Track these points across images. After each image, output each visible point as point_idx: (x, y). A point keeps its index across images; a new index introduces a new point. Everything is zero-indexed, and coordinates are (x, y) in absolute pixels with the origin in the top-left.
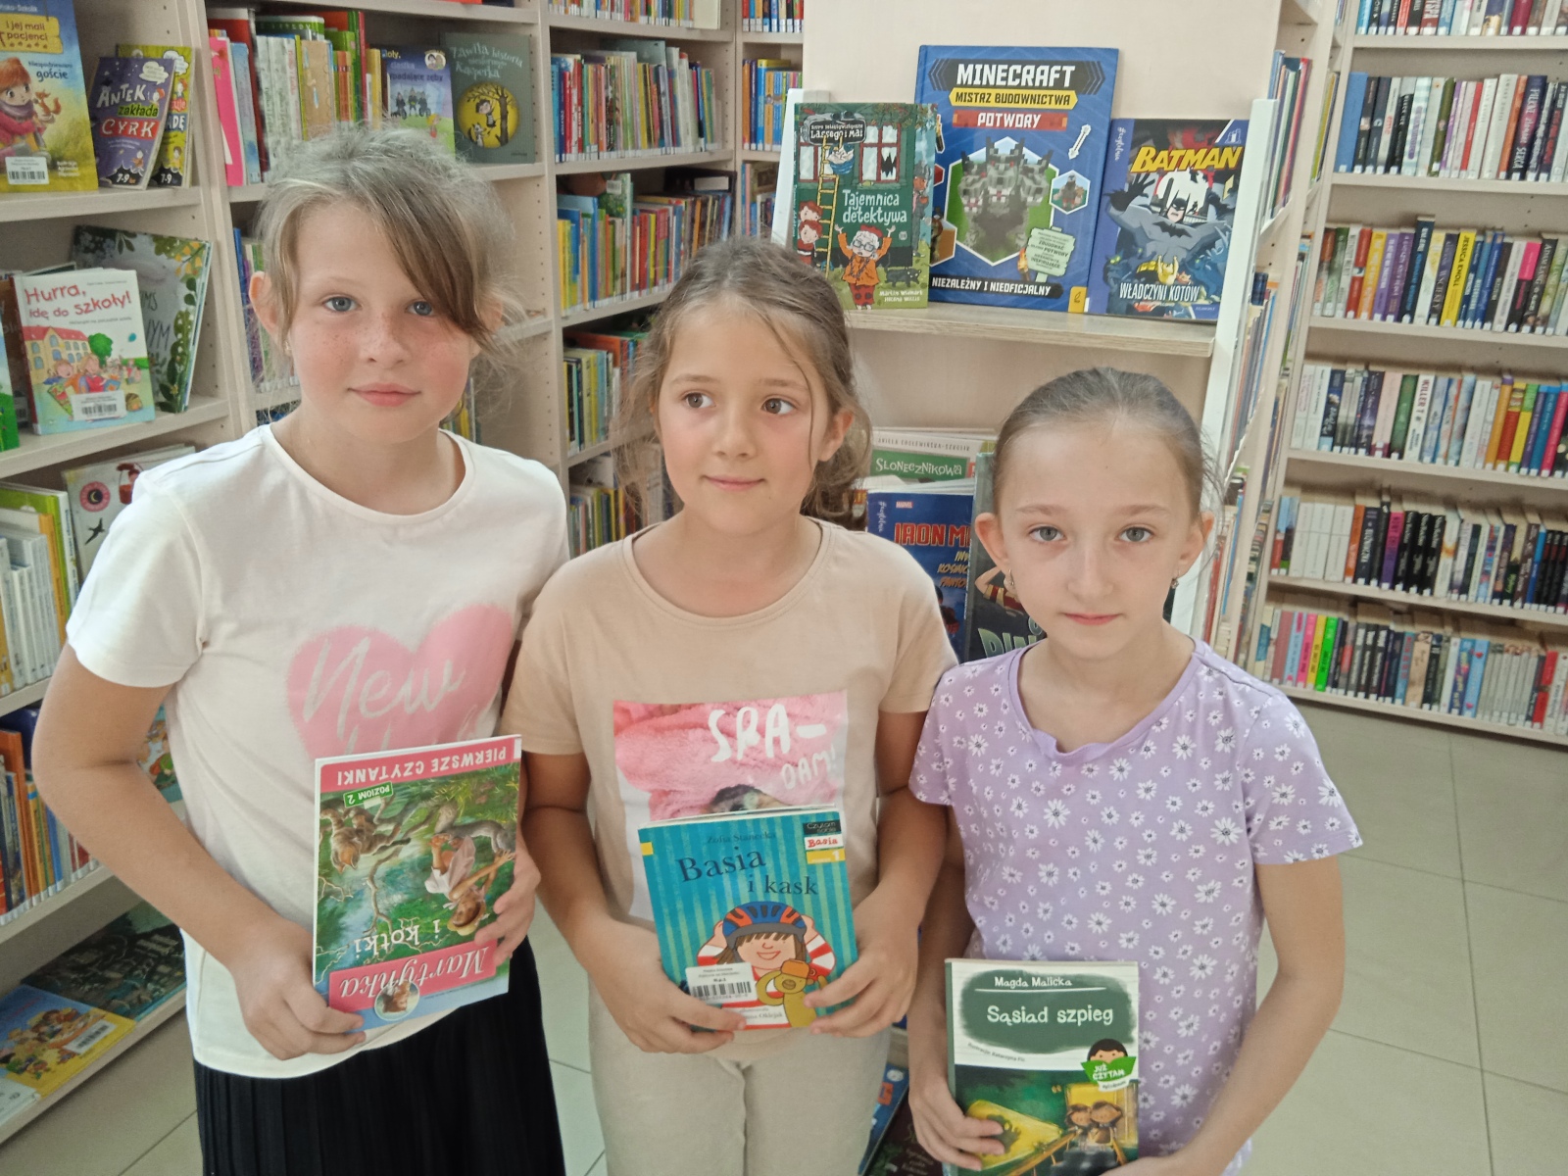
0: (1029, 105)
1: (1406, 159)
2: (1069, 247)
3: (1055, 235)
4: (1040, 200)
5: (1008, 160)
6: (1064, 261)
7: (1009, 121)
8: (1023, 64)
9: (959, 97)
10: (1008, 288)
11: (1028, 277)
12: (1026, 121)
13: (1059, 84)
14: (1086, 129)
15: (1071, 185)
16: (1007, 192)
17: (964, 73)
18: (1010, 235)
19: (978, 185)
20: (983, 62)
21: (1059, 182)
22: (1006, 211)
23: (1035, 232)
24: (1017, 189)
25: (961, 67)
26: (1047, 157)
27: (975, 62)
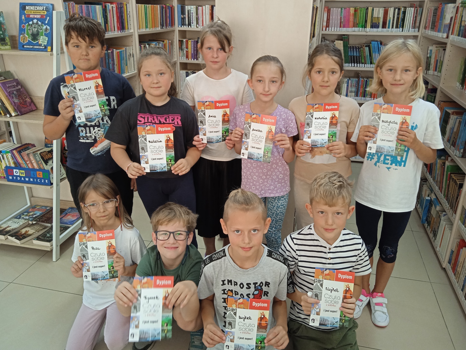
0: (39, 14)
1: (192, 24)
2: (47, 39)
3: (45, 37)
4: (42, 31)
5: (36, 24)
6: (46, 42)
7: (35, 16)
8: (37, 6)
9: (27, 12)
10: (37, 47)
11: (40, 45)
12: (39, 16)
13: (43, 10)
14: (48, 18)
15: (46, 28)
16: (36, 29)
17: (27, 8)
18: (37, 37)
19: (31, 28)
20: (30, 6)
21: (44, 27)
22: (36, 33)
23: (41, 37)
24: (38, 29)
25: (27, 6)
26: (42, 23)
27: (29, 6)
